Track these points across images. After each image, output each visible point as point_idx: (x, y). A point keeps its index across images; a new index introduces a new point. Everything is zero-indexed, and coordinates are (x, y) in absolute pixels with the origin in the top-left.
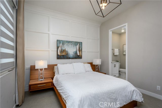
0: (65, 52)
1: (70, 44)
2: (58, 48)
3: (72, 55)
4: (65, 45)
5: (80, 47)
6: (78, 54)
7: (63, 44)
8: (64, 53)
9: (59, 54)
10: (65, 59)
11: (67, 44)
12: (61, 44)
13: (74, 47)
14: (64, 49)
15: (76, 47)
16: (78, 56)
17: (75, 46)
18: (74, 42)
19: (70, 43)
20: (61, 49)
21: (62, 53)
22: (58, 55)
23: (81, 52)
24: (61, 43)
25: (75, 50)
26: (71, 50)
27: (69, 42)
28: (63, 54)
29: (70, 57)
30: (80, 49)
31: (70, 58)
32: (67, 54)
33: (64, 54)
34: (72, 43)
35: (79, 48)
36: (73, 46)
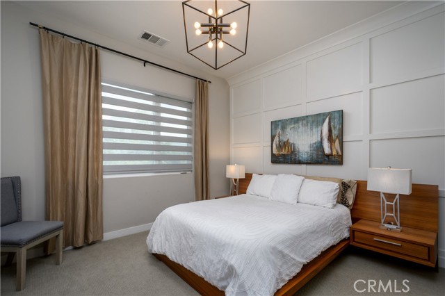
0: (287, 148)
1: (301, 126)
2: (273, 138)
3: (307, 153)
4: (288, 129)
5: (334, 128)
6: (327, 150)
7: (283, 128)
8: (287, 150)
9: (275, 152)
10: (287, 163)
11: (292, 126)
12: (279, 130)
13: (312, 130)
14: (285, 140)
15: (319, 129)
16: (328, 156)
17: (314, 127)
18: (311, 116)
19: (301, 123)
20: (280, 141)
21: (282, 150)
22: (273, 155)
23: (337, 142)
24: (280, 127)
25: (315, 139)
26: (304, 141)
27: (296, 120)
28: (284, 152)
29: (300, 158)
30: (335, 133)
31: (300, 163)
32: (293, 152)
33: (286, 153)
34: (305, 122)
35: (330, 131)
36: (309, 130)
